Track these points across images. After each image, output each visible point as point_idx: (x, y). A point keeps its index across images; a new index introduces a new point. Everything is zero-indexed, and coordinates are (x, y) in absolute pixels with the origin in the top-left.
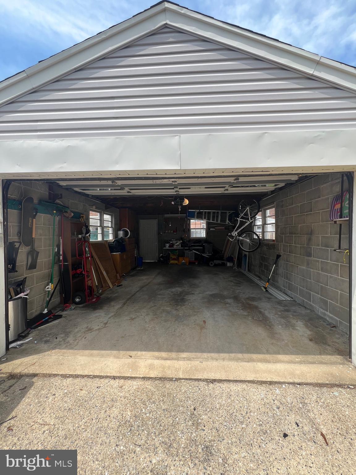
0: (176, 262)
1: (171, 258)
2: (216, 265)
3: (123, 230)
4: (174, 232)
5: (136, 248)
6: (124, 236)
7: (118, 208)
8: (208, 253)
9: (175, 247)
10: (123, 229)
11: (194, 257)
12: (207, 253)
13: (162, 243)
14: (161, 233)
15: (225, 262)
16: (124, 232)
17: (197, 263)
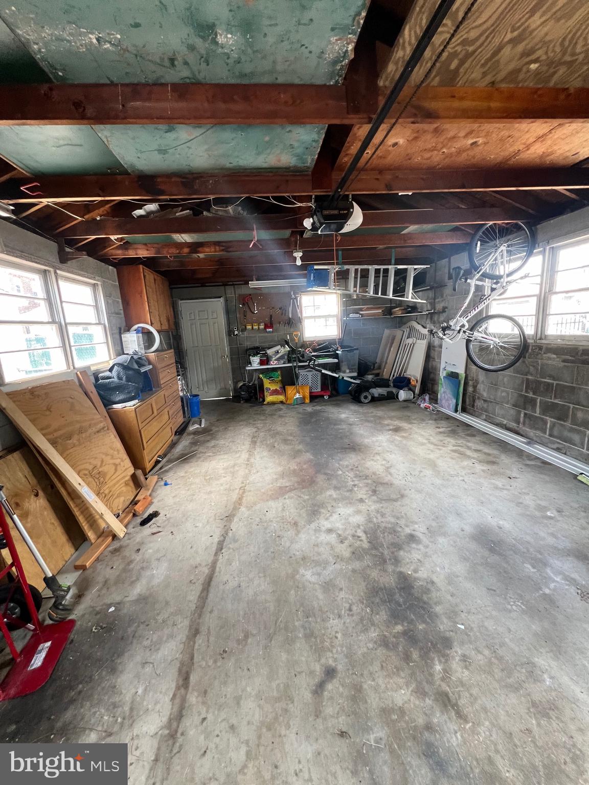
0: (281, 398)
1: (268, 389)
2: (374, 400)
3: (137, 331)
4: (266, 327)
5: (178, 375)
6: (142, 346)
7: (114, 265)
8: (350, 372)
9: (274, 364)
10: (136, 327)
11: (319, 385)
12: (348, 371)
13: (241, 356)
14: (236, 333)
15: (394, 390)
16: (140, 335)
17: (326, 397)
